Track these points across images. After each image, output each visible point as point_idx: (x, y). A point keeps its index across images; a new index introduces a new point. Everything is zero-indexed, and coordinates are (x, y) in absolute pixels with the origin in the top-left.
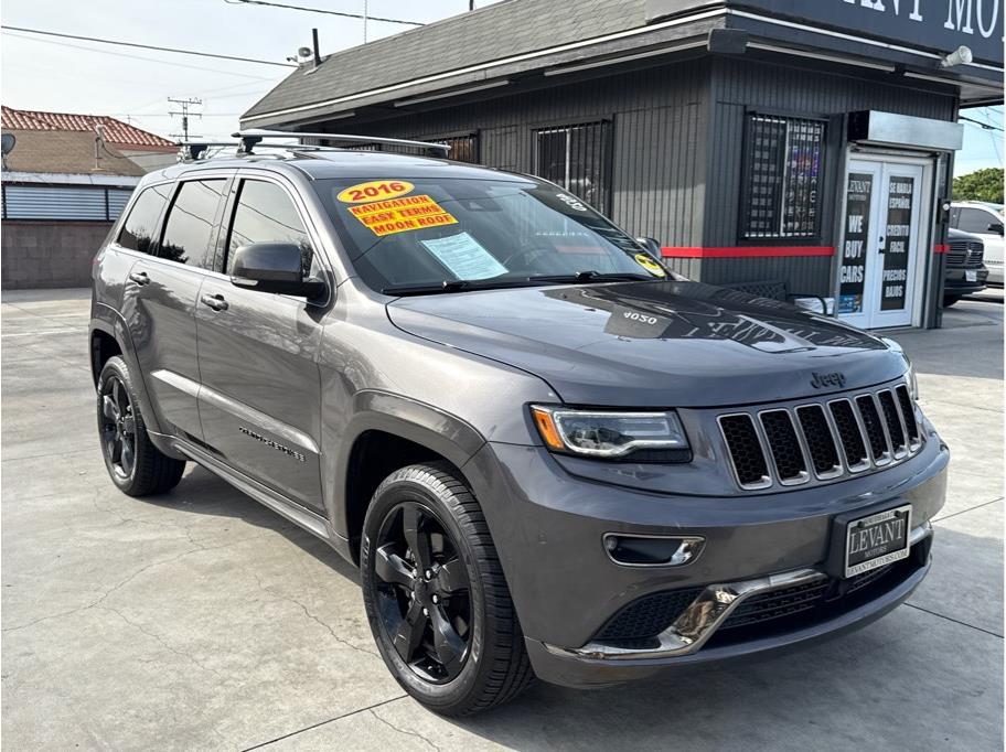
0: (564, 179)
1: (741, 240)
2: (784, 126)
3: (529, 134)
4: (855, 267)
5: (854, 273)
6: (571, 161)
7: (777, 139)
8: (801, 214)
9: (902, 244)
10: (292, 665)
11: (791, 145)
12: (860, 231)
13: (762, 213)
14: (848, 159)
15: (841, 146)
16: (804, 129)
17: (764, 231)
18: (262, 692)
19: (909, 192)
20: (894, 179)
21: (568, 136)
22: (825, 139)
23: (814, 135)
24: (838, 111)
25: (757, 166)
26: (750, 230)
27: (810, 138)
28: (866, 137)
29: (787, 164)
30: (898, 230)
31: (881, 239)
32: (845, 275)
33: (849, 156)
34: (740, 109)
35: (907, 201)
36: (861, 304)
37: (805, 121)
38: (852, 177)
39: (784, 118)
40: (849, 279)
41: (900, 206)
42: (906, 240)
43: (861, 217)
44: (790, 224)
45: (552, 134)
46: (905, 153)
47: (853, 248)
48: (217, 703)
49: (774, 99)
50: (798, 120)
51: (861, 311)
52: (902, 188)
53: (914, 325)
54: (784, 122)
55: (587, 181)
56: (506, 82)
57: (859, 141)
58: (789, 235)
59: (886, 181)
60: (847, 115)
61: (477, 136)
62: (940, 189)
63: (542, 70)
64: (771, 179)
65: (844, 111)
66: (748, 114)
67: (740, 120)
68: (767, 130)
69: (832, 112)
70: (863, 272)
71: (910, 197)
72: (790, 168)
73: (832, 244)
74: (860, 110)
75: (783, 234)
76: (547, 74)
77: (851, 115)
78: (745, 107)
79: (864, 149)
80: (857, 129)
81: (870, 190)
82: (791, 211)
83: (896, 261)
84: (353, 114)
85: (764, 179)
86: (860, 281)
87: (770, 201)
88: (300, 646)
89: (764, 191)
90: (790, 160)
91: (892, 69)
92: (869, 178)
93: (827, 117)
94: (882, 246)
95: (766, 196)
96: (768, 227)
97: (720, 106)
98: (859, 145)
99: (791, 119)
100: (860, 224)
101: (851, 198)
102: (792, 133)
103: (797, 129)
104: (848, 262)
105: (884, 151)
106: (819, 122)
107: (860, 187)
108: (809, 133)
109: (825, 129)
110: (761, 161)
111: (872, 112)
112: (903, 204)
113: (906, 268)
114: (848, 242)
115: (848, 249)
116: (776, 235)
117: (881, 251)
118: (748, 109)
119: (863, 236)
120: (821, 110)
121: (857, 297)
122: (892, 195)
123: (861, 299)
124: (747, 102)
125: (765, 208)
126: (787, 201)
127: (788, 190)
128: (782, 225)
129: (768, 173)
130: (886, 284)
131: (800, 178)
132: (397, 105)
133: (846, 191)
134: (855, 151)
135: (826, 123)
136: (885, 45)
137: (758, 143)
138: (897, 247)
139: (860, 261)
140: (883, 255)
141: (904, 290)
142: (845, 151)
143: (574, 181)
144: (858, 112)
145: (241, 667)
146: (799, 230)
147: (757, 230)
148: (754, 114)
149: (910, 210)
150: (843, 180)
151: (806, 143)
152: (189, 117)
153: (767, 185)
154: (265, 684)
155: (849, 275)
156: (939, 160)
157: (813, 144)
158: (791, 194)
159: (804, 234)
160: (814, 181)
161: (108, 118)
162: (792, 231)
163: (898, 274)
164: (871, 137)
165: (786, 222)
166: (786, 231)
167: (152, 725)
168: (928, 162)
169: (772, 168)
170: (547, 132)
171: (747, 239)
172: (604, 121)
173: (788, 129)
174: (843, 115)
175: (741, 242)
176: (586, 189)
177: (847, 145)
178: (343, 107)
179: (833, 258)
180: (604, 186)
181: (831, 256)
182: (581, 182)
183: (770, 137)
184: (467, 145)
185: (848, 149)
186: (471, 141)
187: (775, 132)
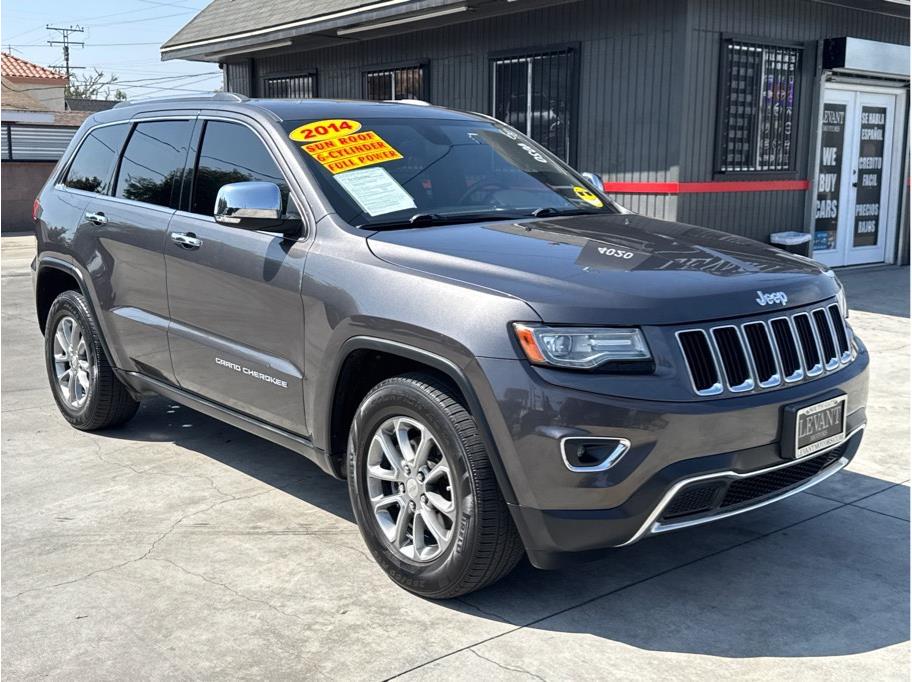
0: (525, 111)
1: (716, 173)
2: (760, 54)
3: (486, 61)
4: (829, 202)
5: (828, 208)
6: (533, 92)
7: (753, 68)
8: (777, 146)
9: (874, 177)
10: (373, 609)
11: (767, 74)
12: (834, 163)
13: (738, 146)
14: (822, 89)
15: (815, 75)
16: (779, 58)
17: (740, 164)
18: (354, 636)
19: (882, 122)
20: (866, 110)
21: (530, 66)
22: (800, 66)
23: (789, 63)
24: (812, 38)
25: (734, 96)
26: (725, 163)
27: (786, 67)
28: (843, 66)
29: (763, 94)
30: (870, 162)
31: (855, 172)
32: (819, 210)
33: (824, 85)
34: (717, 36)
35: (881, 131)
36: (835, 240)
37: (780, 48)
38: (828, 107)
39: (760, 46)
40: (823, 214)
41: (872, 138)
42: (878, 172)
43: (835, 149)
44: (766, 157)
45: (512, 64)
46: (878, 82)
47: (827, 182)
48: (314, 647)
49: (749, 25)
50: (774, 47)
51: (835, 247)
52: (875, 119)
53: (887, 261)
54: (759, 50)
55: (551, 113)
56: (463, 9)
57: (835, 70)
58: (765, 168)
59: (859, 110)
60: (822, 42)
61: (426, 66)
64: (748, 110)
65: (818, 37)
66: (724, 41)
67: (716, 47)
68: (743, 59)
69: (807, 38)
70: (837, 207)
71: (882, 127)
72: (766, 99)
73: (807, 178)
74: (834, 37)
75: (759, 168)
77: (827, 42)
78: (721, 34)
79: (839, 78)
80: (834, 56)
81: (844, 120)
82: (767, 143)
83: (869, 195)
84: (289, 43)
85: (741, 110)
86: (834, 216)
87: (746, 132)
88: (374, 590)
89: (740, 122)
90: (766, 89)
92: (843, 108)
93: (802, 44)
94: (855, 179)
95: (742, 128)
96: (744, 160)
97: (696, 33)
98: (835, 74)
99: (767, 47)
100: (834, 156)
101: (826, 129)
102: (769, 62)
103: (772, 57)
104: (822, 196)
105: (859, 80)
106: (793, 50)
107: (835, 118)
108: (784, 61)
109: (800, 57)
110: (737, 91)
111: (848, 39)
112: (875, 135)
113: (879, 203)
114: (823, 175)
115: (822, 182)
116: (752, 169)
117: (855, 185)
118: (724, 37)
119: (836, 169)
120: (801, 40)
121: (831, 232)
122: (864, 126)
123: (835, 236)
124: (723, 30)
125: (741, 140)
126: (763, 132)
127: (764, 122)
128: (758, 159)
129: (743, 104)
130: (858, 219)
131: (776, 108)
132: (340, 33)
133: (821, 122)
134: (830, 80)
135: (801, 51)
137: (735, 72)
138: (869, 181)
139: (835, 195)
140: (856, 189)
141: (877, 225)
142: (820, 80)
143: (537, 114)
144: (833, 39)
145: (322, 612)
146: (775, 164)
147: (733, 164)
148: (730, 41)
149: (883, 141)
150: (818, 110)
151: (781, 71)
152: (70, 46)
153: (743, 116)
154: (354, 628)
155: (824, 210)
157: (788, 73)
158: (768, 125)
159: (779, 167)
160: (789, 112)
162: (769, 164)
163: (871, 210)
164: (847, 66)
165: (762, 156)
166: (762, 164)
167: (255, 670)
168: (902, 92)
169: (749, 98)
170: (506, 62)
171: (723, 173)
172: (570, 50)
173: (765, 57)
174: (817, 42)
175: (717, 176)
176: (550, 122)
177: (822, 73)
178: (281, 36)
179: (807, 193)
180: (571, 120)
181: (804, 190)
182: (545, 114)
183: (746, 66)
184: (417, 76)
185: (824, 77)
186: (421, 72)
187: (751, 60)
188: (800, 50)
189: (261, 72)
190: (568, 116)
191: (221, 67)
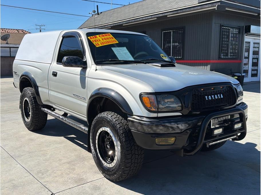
0: (171, 43)
1: (220, 58)
3: (161, 31)
4: (246, 66)
6: (173, 39)
7: (228, 33)
8: (234, 52)
9: (256, 60)
11: (231, 34)
12: (247, 56)
14: (245, 38)
17: (225, 56)
19: (258, 46)
20: (254, 43)
21: (172, 32)
22: (239, 32)
23: (237, 31)
24: (242, 26)
25: (224, 39)
29: (231, 39)
30: (255, 56)
31: (252, 59)
33: (246, 37)
34: (219, 25)
35: (258, 49)
36: (248, 75)
37: (235, 28)
38: (246, 42)
39: (230, 27)
40: (245, 69)
41: (255, 50)
42: (257, 58)
43: (248, 53)
44: (231, 54)
45: (167, 32)
46: (258, 36)
49: (227, 22)
50: (233, 28)
51: (248, 77)
52: (256, 45)
54: (230, 28)
55: (177, 44)
56: (156, 19)
58: (231, 57)
60: (245, 26)
63: (167, 15)
65: (244, 25)
66: (221, 26)
67: (219, 27)
68: (226, 30)
70: (248, 67)
73: (241, 60)
75: (230, 57)
76: (168, 16)
77: (246, 26)
78: (220, 24)
79: (249, 35)
80: (248, 30)
81: (250, 46)
82: (232, 51)
84: (110, 28)
85: (225, 43)
86: (247, 69)
91: (257, 15)
92: (249, 43)
93: (240, 27)
95: (226, 47)
97: (215, 24)
98: (248, 34)
99: (231, 27)
100: (247, 55)
101: (246, 48)
103: (233, 30)
104: (245, 64)
105: (253, 36)
106: (238, 28)
107: (248, 45)
108: (235, 31)
111: (251, 26)
113: (258, 66)
114: (245, 59)
115: (245, 61)
116: (228, 57)
119: (248, 58)
120: (238, 25)
121: (247, 73)
122: (253, 47)
124: (221, 23)
125: (225, 50)
128: (230, 55)
129: (226, 41)
130: (252, 70)
131: (234, 42)
132: (123, 25)
133: (244, 46)
134: (246, 35)
136: (256, 8)
137: (224, 34)
139: (248, 64)
140: (252, 63)
141: (257, 72)
142: (244, 35)
143: (174, 44)
146: (233, 56)
147: (223, 56)
148: (223, 26)
149: (259, 51)
150: (244, 43)
151: (235, 33)
152: (41, 30)
153: (226, 44)
157: (237, 34)
158: (232, 46)
159: (235, 57)
160: (237, 43)
161: (23, 30)
163: (256, 68)
164: (251, 32)
169: (227, 40)
170: (166, 31)
171: (221, 58)
172: (182, 28)
173: (231, 30)
174: (243, 26)
175: (220, 59)
176: (177, 46)
178: (109, 26)
179: (241, 63)
180: (182, 45)
181: (240, 63)
182: (176, 44)
183: (226, 32)
185: (245, 35)
187: (228, 31)
188: (239, 29)
190: (182, 44)
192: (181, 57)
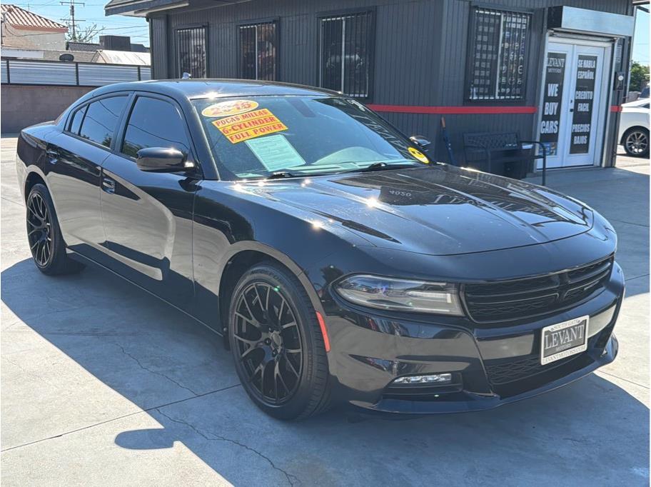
0: (341, 55)
1: (465, 101)
2: (500, 17)
3: (316, 19)
4: (552, 122)
5: (552, 127)
6: (345, 41)
7: (494, 26)
8: (511, 82)
9: (587, 105)
11: (504, 31)
12: (556, 95)
13: (482, 82)
14: (547, 42)
15: (542, 32)
16: (514, 20)
17: (484, 95)
19: (594, 66)
20: (581, 57)
21: (344, 22)
22: (530, 26)
23: (522, 24)
24: (540, 7)
25: (479, 47)
26: (473, 94)
27: (519, 26)
28: (560, 26)
29: (501, 45)
30: (584, 95)
31: (571, 101)
32: (544, 127)
33: (549, 39)
34: (467, 4)
35: (592, 73)
36: (556, 149)
37: (515, 13)
38: (551, 55)
39: (499, 11)
40: (547, 131)
41: (586, 78)
42: (590, 102)
43: (557, 85)
44: (503, 90)
45: (332, 21)
46: (590, 38)
47: (551, 108)
50: (510, 13)
51: (556, 154)
52: (588, 64)
53: (595, 165)
54: (499, 14)
55: (357, 57)
57: (555, 29)
58: (502, 97)
59: (576, 58)
60: (547, 9)
61: (278, 22)
62: (617, 64)
64: (490, 56)
65: (544, 6)
66: (472, 8)
67: (467, 12)
68: (486, 20)
69: (536, 6)
70: (558, 126)
71: (594, 70)
72: (503, 48)
73: (534, 103)
74: (556, 5)
75: (497, 98)
77: (550, 8)
78: (470, 3)
79: (558, 34)
80: (554, 20)
81: (564, 65)
82: (504, 80)
83: (582, 118)
85: (484, 56)
86: (555, 132)
87: (488, 72)
89: (483, 65)
90: (503, 42)
92: (564, 56)
93: (532, 10)
94: (572, 106)
95: (485, 69)
96: (486, 91)
98: (556, 31)
99: (505, 12)
100: (557, 90)
101: (550, 70)
102: (505, 22)
103: (509, 19)
104: (546, 118)
105: (575, 36)
106: (525, 14)
107: (559, 62)
108: (519, 23)
109: (531, 19)
110: (482, 43)
111: (564, 7)
112: (589, 75)
113: (590, 123)
114: (547, 104)
115: (546, 108)
116: (492, 98)
117: (571, 110)
118: (472, 5)
119: (558, 99)
120: (532, 7)
121: (553, 143)
122: (579, 69)
123: (556, 146)
125: (485, 78)
126: (501, 71)
127: (502, 65)
128: (497, 91)
129: (487, 52)
130: (574, 134)
131: (511, 55)
133: (545, 65)
134: (551, 35)
135: (531, 15)
137: (480, 30)
138: (583, 108)
139: (556, 117)
140: (572, 113)
141: (588, 139)
142: (545, 36)
143: (348, 57)
144: (554, 7)
146: (510, 94)
147: (478, 94)
148: (477, 7)
149: (594, 80)
150: (543, 57)
151: (515, 29)
152: (75, 5)
153: (486, 60)
155: (548, 127)
156: (616, 44)
157: (520, 30)
158: (505, 67)
159: (513, 97)
160: (522, 58)
162: (504, 94)
163: (584, 128)
164: (563, 26)
165: (500, 88)
166: (500, 94)
168: (609, 45)
169: (490, 48)
170: (328, 19)
171: (471, 100)
172: (369, 12)
173: (503, 19)
174: (544, 9)
175: (466, 103)
176: (356, 62)
177: (547, 31)
179: (535, 115)
180: (369, 61)
181: (533, 114)
182: (353, 57)
183: (489, 25)
184: (271, 28)
185: (547, 34)
186: (274, 26)
187: (492, 20)
189: (174, 25)
190: (368, 59)
191: (148, 21)
192: (366, 96)
